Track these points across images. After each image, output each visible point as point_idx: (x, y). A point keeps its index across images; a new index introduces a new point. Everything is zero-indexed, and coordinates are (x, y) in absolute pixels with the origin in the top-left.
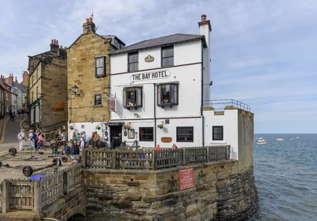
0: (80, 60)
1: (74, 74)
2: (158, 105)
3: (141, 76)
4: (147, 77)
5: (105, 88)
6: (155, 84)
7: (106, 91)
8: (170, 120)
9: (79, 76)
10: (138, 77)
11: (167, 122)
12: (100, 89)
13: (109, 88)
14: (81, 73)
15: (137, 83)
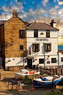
0: (12, 29)
1: (8, 35)
2: (45, 51)
3: (39, 40)
4: (41, 40)
5: (25, 43)
6: (44, 43)
7: (25, 44)
8: (50, 56)
9: (12, 36)
10: (38, 40)
11: (49, 57)
12: (22, 43)
13: (26, 43)
14: (12, 35)
15: (37, 42)
